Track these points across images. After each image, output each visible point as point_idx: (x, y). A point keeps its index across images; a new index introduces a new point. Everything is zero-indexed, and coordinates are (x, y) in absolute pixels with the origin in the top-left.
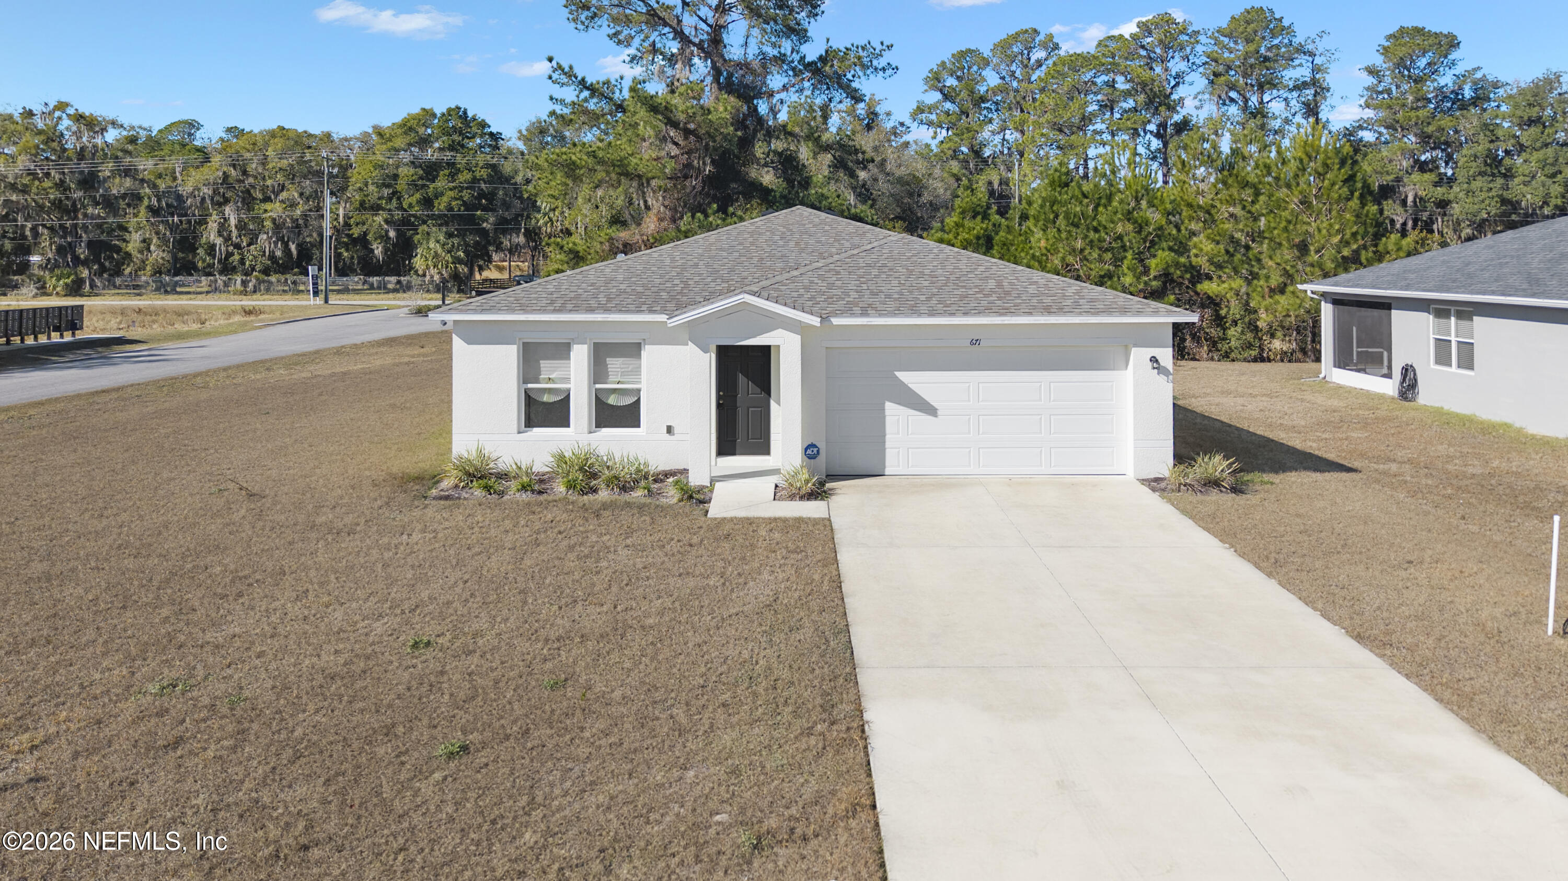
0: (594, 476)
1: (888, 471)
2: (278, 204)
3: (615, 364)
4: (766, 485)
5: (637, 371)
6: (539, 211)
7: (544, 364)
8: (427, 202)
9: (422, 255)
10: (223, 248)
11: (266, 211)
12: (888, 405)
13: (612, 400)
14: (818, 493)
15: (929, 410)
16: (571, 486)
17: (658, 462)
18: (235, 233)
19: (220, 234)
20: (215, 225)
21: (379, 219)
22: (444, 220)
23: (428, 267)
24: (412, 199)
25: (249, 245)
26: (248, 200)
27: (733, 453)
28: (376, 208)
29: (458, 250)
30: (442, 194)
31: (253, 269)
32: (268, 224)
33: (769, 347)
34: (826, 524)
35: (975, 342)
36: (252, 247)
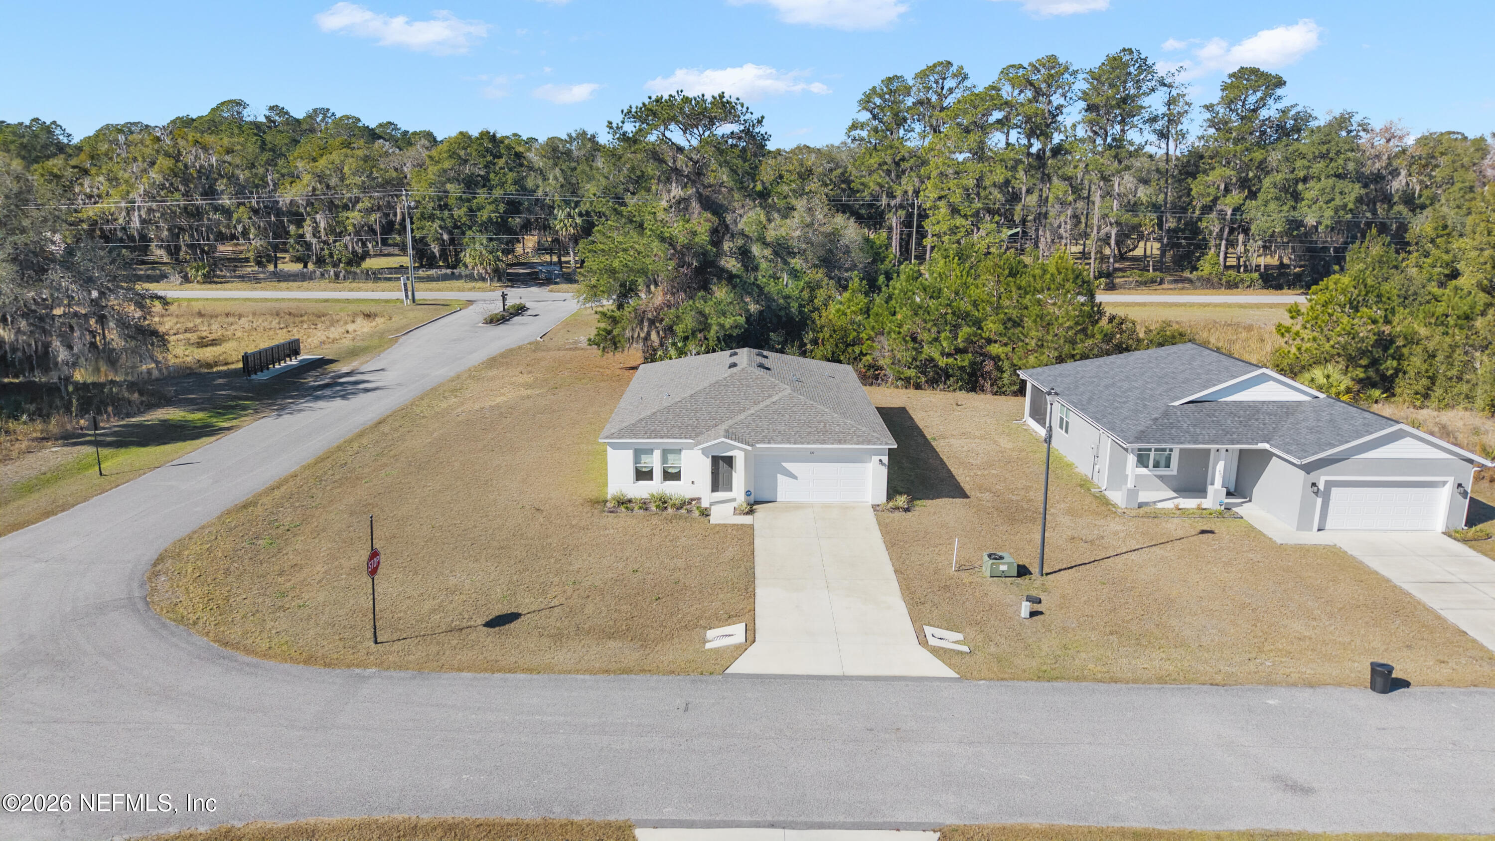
0: (665, 502)
1: (778, 500)
2: (356, 213)
3: (670, 457)
4: (730, 507)
5: (680, 459)
6: (556, 219)
7: (643, 456)
8: (472, 212)
9: (470, 255)
10: (318, 247)
11: (348, 218)
12: (779, 475)
13: (670, 471)
14: (751, 512)
15: (795, 478)
16: (658, 507)
17: (688, 495)
18: (323, 233)
19: (314, 236)
20: (310, 228)
21: (435, 225)
22: (484, 227)
23: (476, 264)
24: (460, 213)
25: (335, 242)
26: (332, 207)
27: (718, 491)
28: (432, 218)
29: (497, 251)
30: (483, 208)
31: (340, 261)
32: (350, 228)
33: (732, 457)
34: (752, 527)
35: (812, 453)
36: (337, 244)
